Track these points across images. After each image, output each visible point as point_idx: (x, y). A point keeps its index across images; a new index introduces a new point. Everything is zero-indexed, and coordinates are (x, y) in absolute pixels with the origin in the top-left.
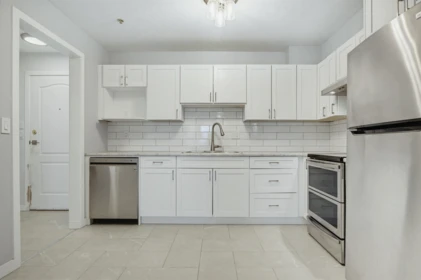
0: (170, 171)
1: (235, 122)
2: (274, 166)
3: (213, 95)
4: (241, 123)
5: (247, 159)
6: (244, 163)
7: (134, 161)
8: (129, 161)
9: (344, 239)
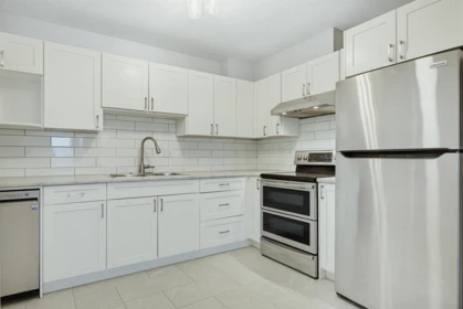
0: (98, 205)
1: (167, 137)
2: (224, 188)
3: (149, 101)
4: (174, 137)
5: (196, 182)
6: (195, 186)
7: (32, 195)
8: (22, 195)
9: (317, 255)
